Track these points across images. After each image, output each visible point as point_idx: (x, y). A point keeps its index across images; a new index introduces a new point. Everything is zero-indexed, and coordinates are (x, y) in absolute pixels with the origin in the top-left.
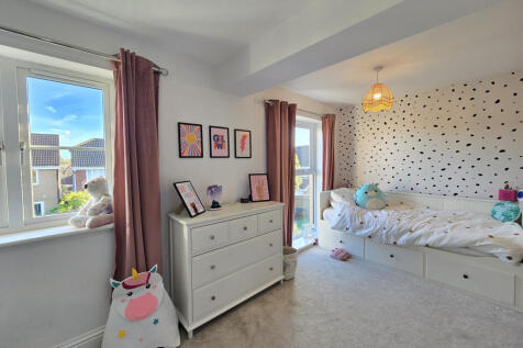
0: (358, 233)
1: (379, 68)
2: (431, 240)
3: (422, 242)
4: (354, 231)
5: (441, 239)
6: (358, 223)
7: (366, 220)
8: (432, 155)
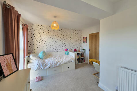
0: (45, 68)
1: (55, 17)
2: (63, 62)
3: (62, 63)
4: (44, 68)
5: (65, 62)
6: (45, 65)
7: (47, 63)
8: (55, 42)
